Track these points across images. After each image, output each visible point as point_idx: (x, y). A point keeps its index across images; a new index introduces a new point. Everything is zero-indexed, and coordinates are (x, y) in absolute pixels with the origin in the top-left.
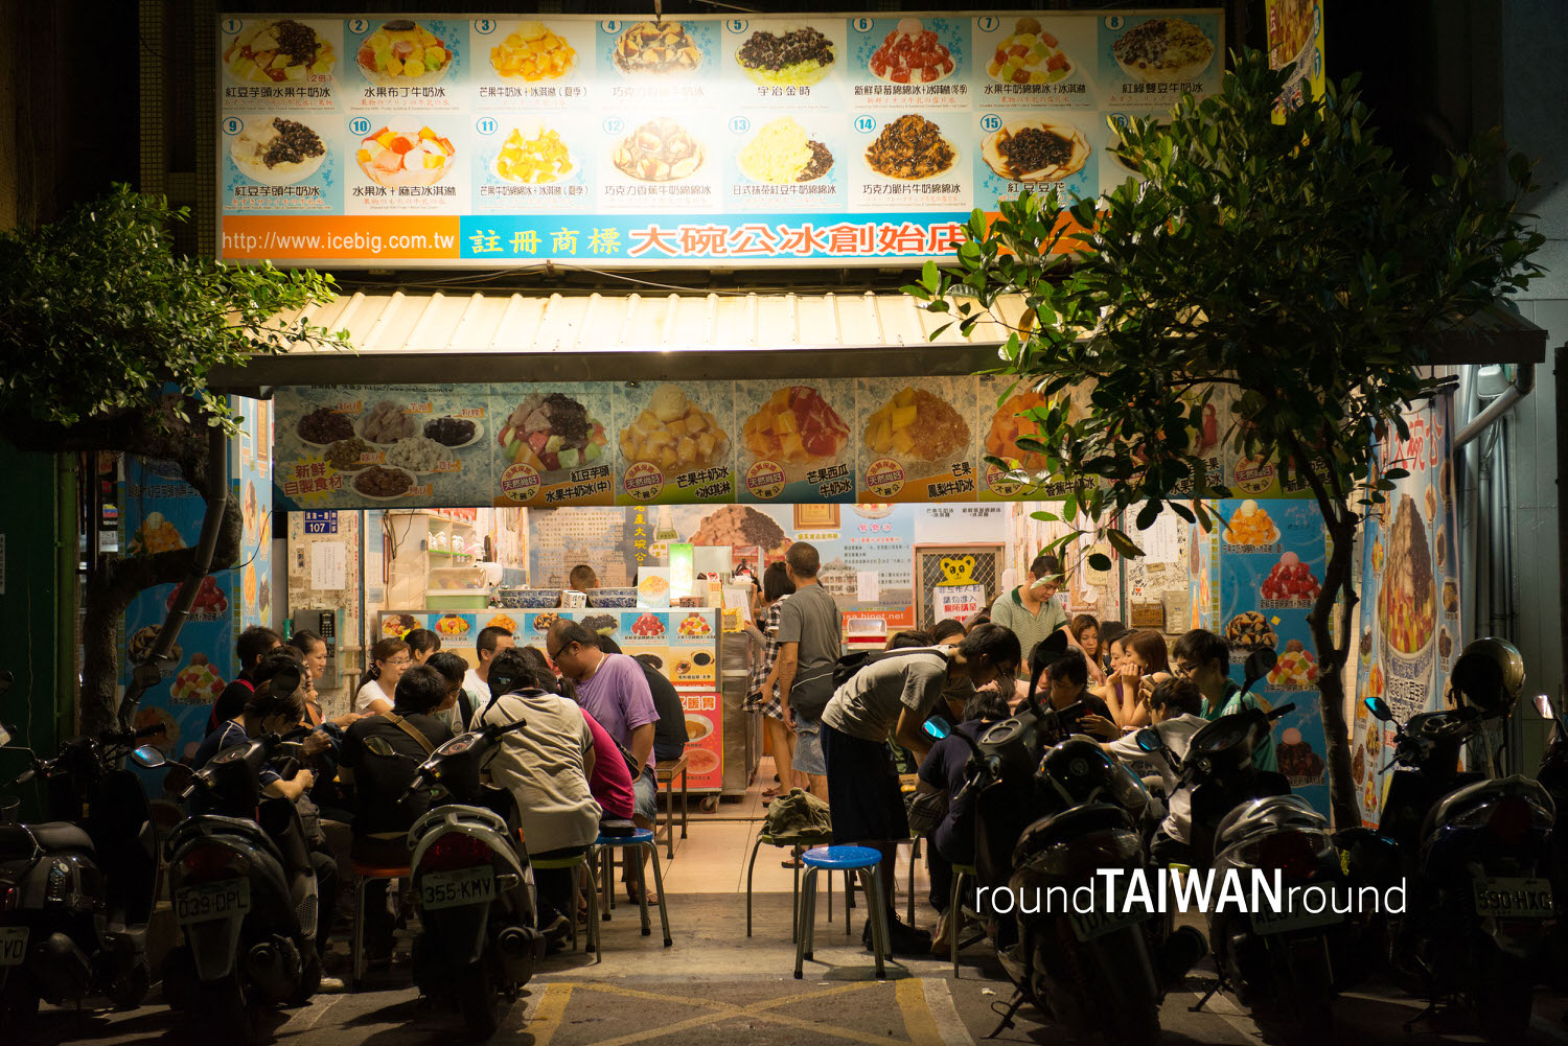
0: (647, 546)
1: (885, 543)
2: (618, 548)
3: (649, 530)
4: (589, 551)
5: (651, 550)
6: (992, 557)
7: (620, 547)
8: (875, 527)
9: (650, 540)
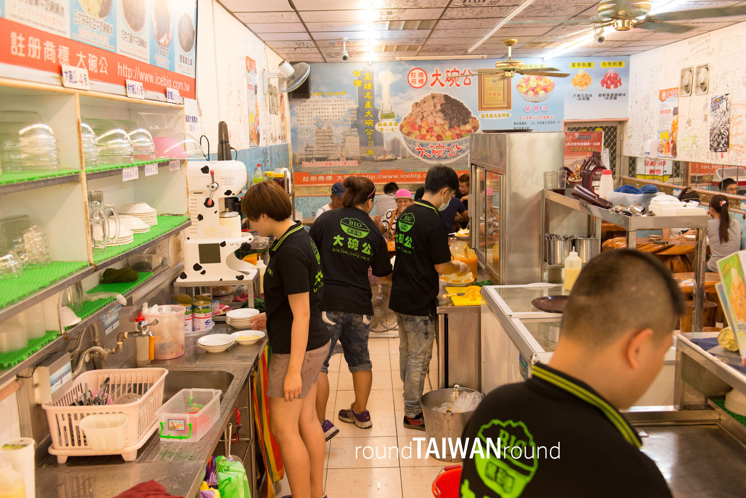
0: (374, 124)
1: (543, 120)
2: (353, 126)
3: (375, 112)
4: (333, 128)
5: (377, 127)
6: (615, 129)
7: (355, 125)
8: (536, 108)
9: (376, 119)
